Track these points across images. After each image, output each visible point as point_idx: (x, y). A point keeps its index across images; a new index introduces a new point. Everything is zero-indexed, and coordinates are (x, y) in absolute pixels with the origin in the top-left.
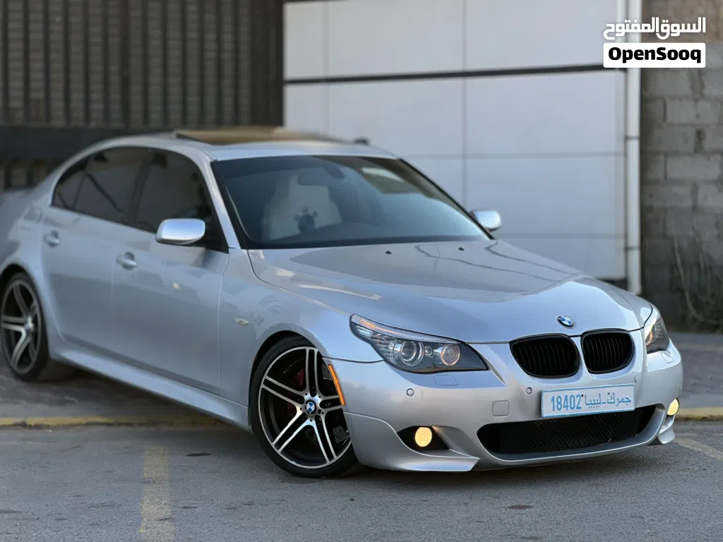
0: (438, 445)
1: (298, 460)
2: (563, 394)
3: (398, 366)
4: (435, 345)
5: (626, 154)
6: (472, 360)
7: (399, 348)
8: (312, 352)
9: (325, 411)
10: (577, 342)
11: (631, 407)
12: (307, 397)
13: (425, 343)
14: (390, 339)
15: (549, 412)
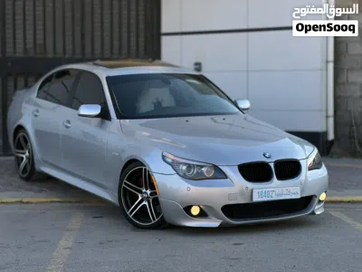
0: (203, 214)
1: (140, 221)
2: (264, 190)
3: (184, 177)
4: (202, 167)
5: (327, 70)
6: (219, 174)
7: (184, 168)
8: (145, 170)
9: (152, 197)
10: (272, 165)
11: (299, 197)
12: (144, 190)
13: (198, 166)
14: (181, 163)
15: (256, 199)
